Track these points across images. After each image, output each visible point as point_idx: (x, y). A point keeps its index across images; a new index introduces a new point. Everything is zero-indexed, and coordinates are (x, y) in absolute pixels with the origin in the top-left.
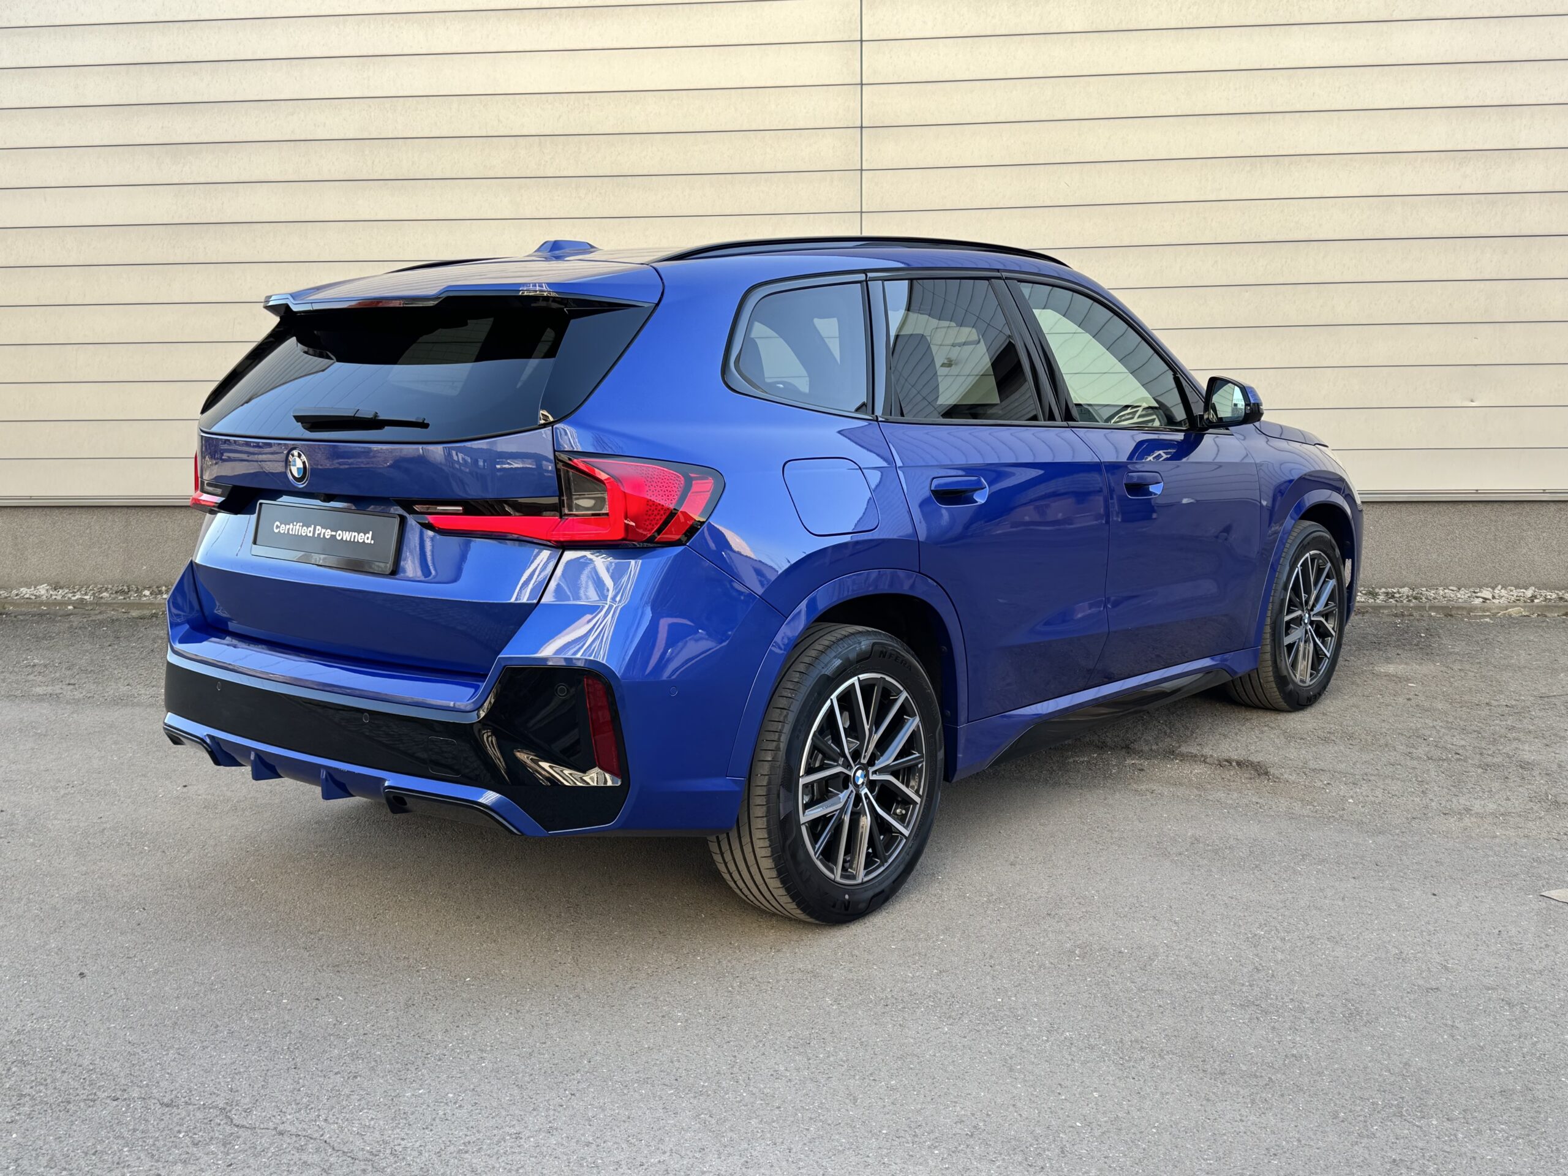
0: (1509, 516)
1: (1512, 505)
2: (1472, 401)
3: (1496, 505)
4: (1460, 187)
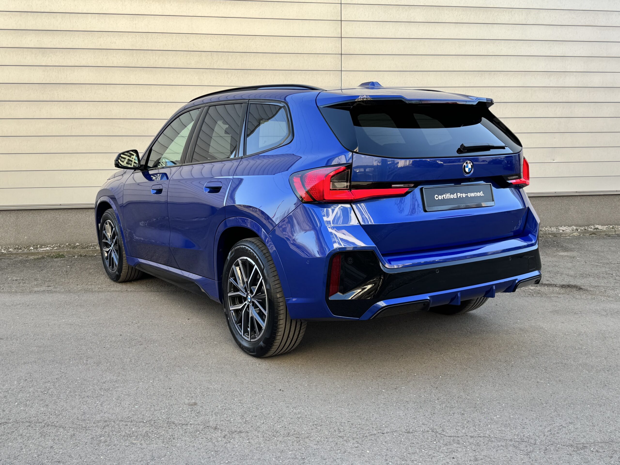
0: (566, 201)
1: (566, 197)
2: (554, 161)
3: (561, 197)
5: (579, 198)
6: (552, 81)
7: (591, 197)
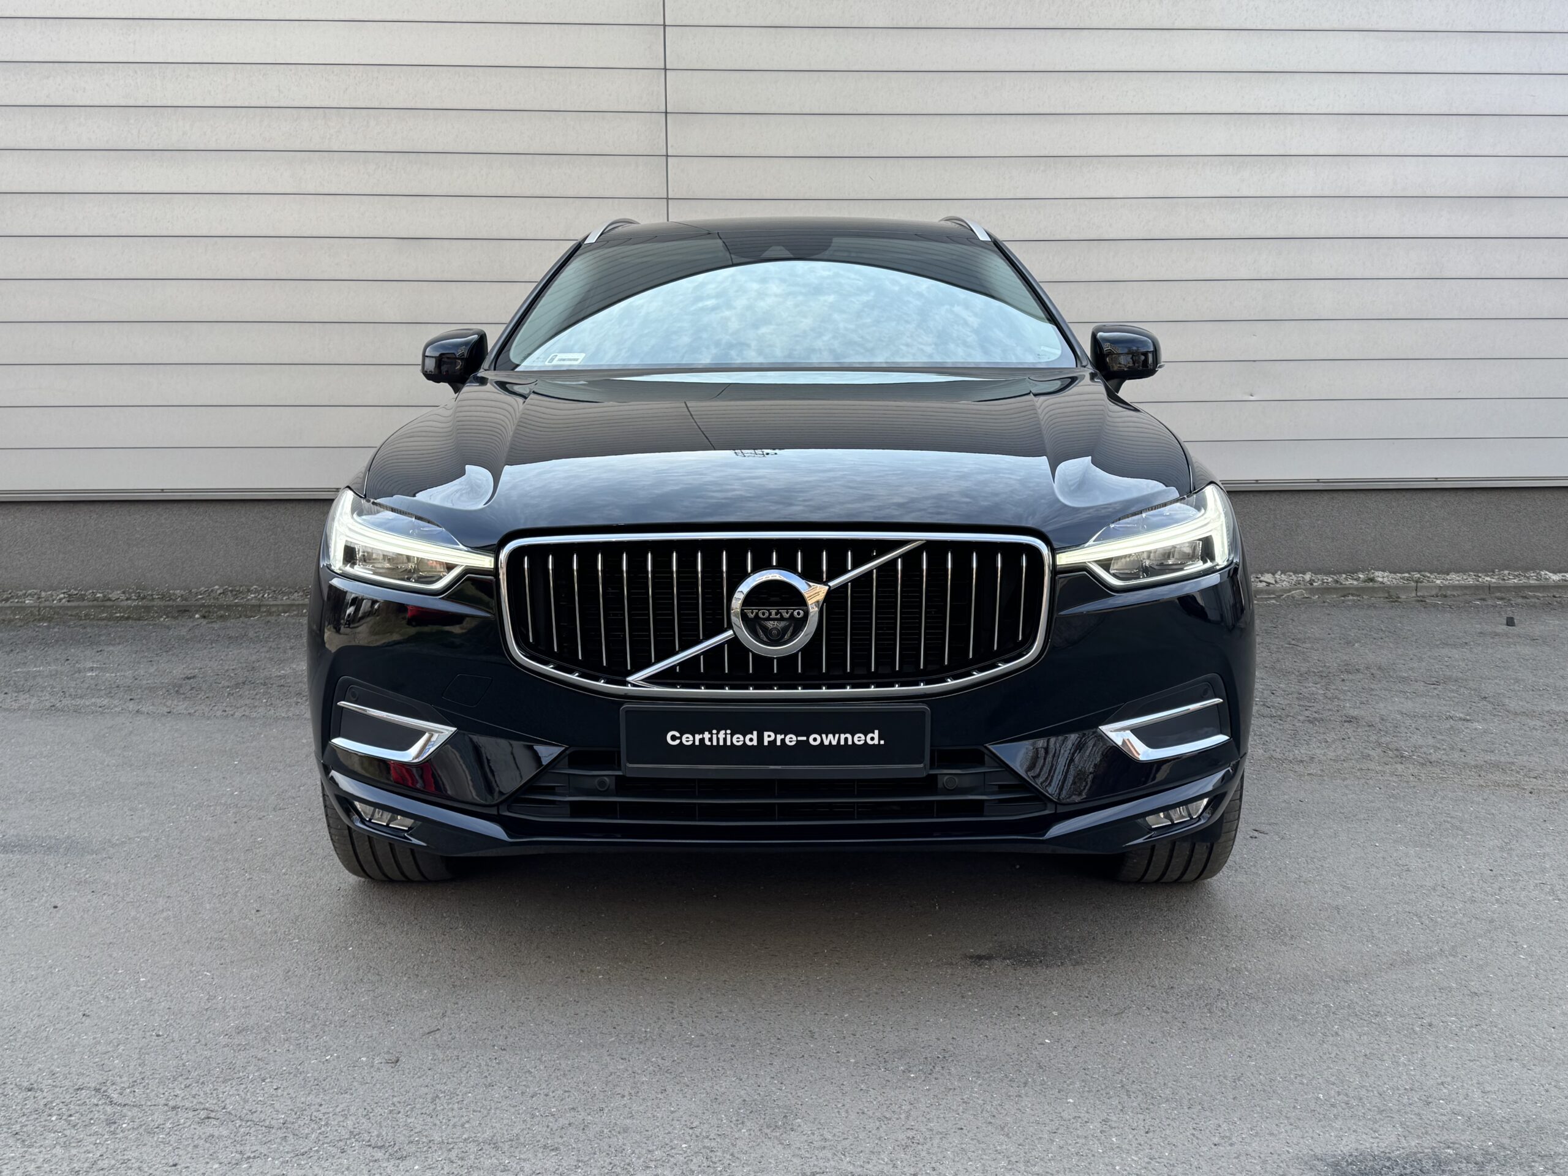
0: (1287, 505)
1: (1290, 495)
2: (1252, 395)
4: (1238, 191)
5: (1326, 497)
6: (1249, 181)
7: (1362, 495)
